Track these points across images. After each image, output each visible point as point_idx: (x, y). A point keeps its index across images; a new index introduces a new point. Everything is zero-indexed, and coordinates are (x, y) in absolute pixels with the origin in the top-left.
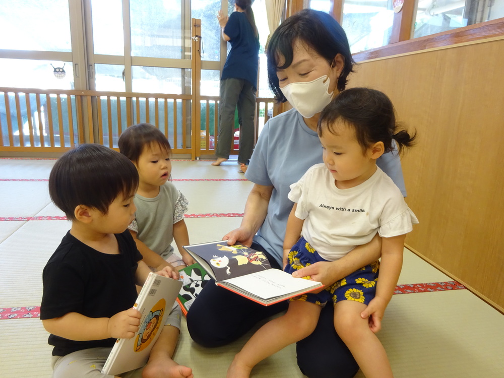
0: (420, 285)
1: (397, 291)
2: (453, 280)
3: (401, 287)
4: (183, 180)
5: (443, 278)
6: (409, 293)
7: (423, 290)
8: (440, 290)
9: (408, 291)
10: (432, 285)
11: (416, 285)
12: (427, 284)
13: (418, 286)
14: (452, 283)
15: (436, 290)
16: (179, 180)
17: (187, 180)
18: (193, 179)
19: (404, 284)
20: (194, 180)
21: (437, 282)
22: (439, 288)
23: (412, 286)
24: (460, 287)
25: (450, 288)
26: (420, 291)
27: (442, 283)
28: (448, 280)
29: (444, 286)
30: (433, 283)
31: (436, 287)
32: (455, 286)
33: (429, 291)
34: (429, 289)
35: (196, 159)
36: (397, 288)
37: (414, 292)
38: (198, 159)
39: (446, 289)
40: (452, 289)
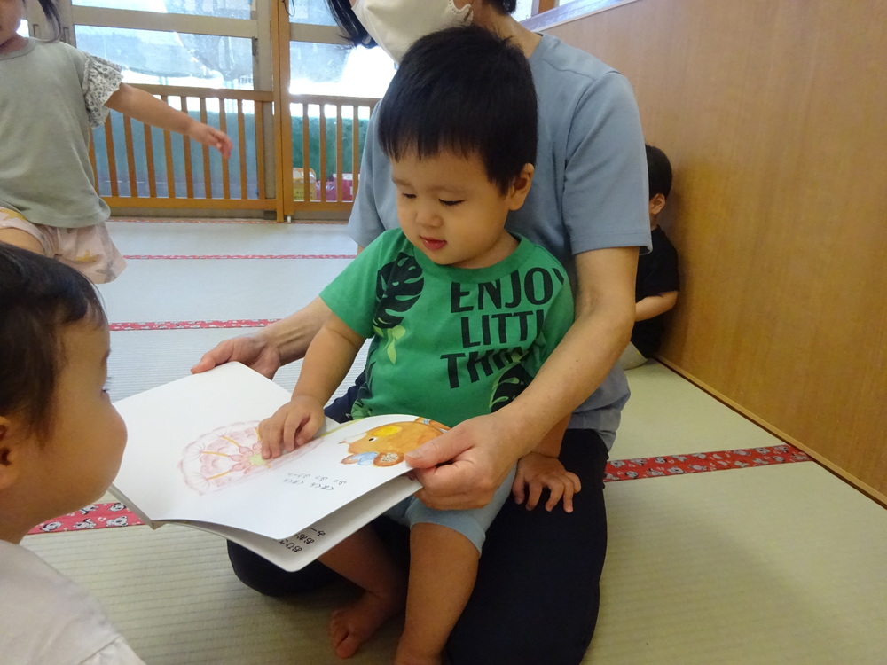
0: (718, 453)
1: (673, 469)
2: (784, 444)
3: (682, 459)
4: (253, 257)
5: (764, 440)
6: (697, 471)
7: (725, 464)
8: (762, 464)
9: (696, 467)
10: (744, 453)
11: (712, 454)
12: (732, 451)
13: (715, 456)
14: (782, 448)
15: (751, 465)
16: (247, 257)
17: (261, 257)
18: (274, 255)
19: (687, 453)
20: (276, 257)
21: (753, 447)
22: (758, 460)
23: (703, 457)
24: (799, 458)
25: (779, 459)
26: (720, 468)
27: (762, 449)
28: (775, 442)
29: (768, 454)
30: (744, 450)
31: (751, 458)
32: (790, 454)
33: (739, 467)
34: (738, 463)
35: (285, 219)
36: (673, 461)
37: (708, 470)
38: (289, 219)
39: (772, 461)
40: (784, 462)
